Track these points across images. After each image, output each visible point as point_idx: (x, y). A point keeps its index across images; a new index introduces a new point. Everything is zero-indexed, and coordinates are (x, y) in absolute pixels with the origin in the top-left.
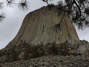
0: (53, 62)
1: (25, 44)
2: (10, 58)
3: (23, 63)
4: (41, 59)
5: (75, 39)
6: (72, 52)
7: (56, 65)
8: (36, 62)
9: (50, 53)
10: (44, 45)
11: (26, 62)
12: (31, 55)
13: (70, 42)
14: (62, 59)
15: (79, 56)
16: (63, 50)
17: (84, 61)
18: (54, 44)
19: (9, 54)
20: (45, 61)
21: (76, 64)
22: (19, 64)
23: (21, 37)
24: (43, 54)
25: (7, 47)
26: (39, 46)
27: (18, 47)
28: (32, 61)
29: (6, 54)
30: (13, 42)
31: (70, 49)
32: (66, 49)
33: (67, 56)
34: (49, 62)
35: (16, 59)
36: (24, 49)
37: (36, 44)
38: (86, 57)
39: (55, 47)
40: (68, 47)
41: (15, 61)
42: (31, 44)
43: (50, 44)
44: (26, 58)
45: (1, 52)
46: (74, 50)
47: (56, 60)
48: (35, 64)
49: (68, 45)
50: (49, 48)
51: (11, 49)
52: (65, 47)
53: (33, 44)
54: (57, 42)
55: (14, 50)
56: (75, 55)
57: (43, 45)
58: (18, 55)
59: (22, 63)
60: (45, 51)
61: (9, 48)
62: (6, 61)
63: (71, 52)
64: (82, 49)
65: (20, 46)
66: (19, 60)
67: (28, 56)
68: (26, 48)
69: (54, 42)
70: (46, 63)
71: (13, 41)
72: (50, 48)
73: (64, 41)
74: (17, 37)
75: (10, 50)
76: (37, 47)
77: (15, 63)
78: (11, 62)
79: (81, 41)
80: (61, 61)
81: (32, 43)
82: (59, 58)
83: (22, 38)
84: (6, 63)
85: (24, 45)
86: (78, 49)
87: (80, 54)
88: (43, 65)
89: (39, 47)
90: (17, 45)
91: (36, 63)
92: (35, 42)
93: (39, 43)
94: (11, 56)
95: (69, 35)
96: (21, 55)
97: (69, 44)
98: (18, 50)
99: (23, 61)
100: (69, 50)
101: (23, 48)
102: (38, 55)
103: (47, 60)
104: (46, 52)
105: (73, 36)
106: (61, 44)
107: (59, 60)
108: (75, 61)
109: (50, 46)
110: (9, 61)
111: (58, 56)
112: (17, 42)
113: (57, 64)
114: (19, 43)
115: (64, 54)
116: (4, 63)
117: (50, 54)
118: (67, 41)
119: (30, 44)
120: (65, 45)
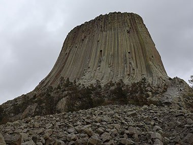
0: (119, 116)
1: (68, 84)
2: (42, 108)
3: (66, 116)
4: (98, 110)
5: (160, 75)
6: (154, 99)
7: (124, 121)
8: (88, 116)
9: (114, 99)
10: (102, 85)
11: (71, 115)
12: (78, 103)
13: (149, 80)
14: (135, 112)
15: (166, 106)
16: (137, 95)
17: (176, 116)
18: (121, 83)
19: (40, 102)
20: (105, 115)
21: (162, 120)
22: (58, 119)
23: (60, 71)
24: (100, 103)
25: (37, 89)
26: (93, 87)
27: (55, 88)
28: (81, 115)
29: (36, 102)
30: (47, 81)
31: (150, 93)
32: (142, 93)
33: (145, 106)
34: (111, 115)
35: (52, 110)
36: (66, 92)
37: (87, 85)
38: (180, 109)
39: (123, 89)
40: (147, 91)
41: (52, 114)
42: (80, 84)
43: (113, 85)
44: (70, 108)
45: (28, 97)
46: (158, 95)
47: (125, 112)
48: (86, 120)
49: (146, 86)
50: (111, 91)
51: (45, 94)
52: (141, 90)
53: (83, 85)
54: (126, 81)
55: (49, 95)
56: (160, 104)
57: (100, 87)
58: (56, 104)
59: (63, 118)
60: (104, 96)
61: (40, 92)
62: (37, 113)
63: (152, 99)
64: (173, 94)
65: (59, 87)
66: (59, 112)
67: (73, 105)
68: (70, 92)
69: (121, 80)
70: (106, 118)
71: (46, 79)
72: (114, 92)
73: (138, 79)
74: (54, 72)
75: (43, 95)
76: (90, 89)
77: (52, 117)
78: (44, 115)
79: (170, 79)
80: (133, 115)
81: (81, 82)
82: (130, 109)
83: (62, 74)
84: (36, 117)
85: (66, 85)
86: (166, 94)
87: (168, 104)
88: (102, 121)
89: (94, 89)
90: (55, 86)
91: (88, 118)
92: (86, 81)
93: (94, 82)
94: (44, 104)
95: (148, 68)
96: (62, 104)
97: (149, 85)
98: (56, 95)
99: (65, 115)
100: (148, 96)
101: (65, 90)
102: (91, 104)
103: (108, 113)
104: (106, 99)
105: (155, 69)
106: (134, 85)
107: (130, 113)
108: (160, 116)
109: (113, 88)
110: (41, 113)
111: (127, 106)
112: (54, 81)
113: (126, 120)
114: (58, 82)
115: (139, 103)
116: (34, 116)
117: (113, 102)
118: (144, 79)
119: (77, 84)
120: (140, 87)
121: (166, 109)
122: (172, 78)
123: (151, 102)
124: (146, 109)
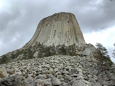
0: (63, 60)
1: (39, 45)
2: (26, 56)
3: (38, 60)
4: (53, 57)
5: (82, 42)
6: (79, 53)
7: (64, 63)
8: (48, 60)
10: (55, 46)
11: (40, 59)
12: (44, 54)
13: (77, 45)
14: (70, 59)
15: (84, 57)
16: (71, 51)
17: (89, 62)
18: (64, 46)
19: (25, 53)
20: (56, 60)
21: (82, 63)
22: (34, 61)
23: (36, 39)
24: (54, 54)
25: (24, 47)
26: (51, 47)
27: (33, 47)
28: (45, 59)
29: (23, 53)
30: (29, 43)
31: (77, 50)
32: (73, 50)
33: (75, 56)
34: (59, 60)
35: (31, 57)
36: (38, 49)
37: (48, 46)
38: (91, 58)
39: (64, 48)
40: (76, 49)
41: (31, 59)
42: (45, 45)
43: (60, 46)
44: (40, 56)
45: (19, 51)
46: (80, 51)
47: (65, 59)
48: (47, 62)
49: (75, 47)
50: (59, 49)
51: (28, 49)
52: (73, 49)
53: (46, 46)
54: (66, 45)
55: (30, 50)
56: (81, 56)
57: (54, 47)
58: (33, 54)
59: (36, 61)
60: (56, 51)
61: (26, 48)
62: (24, 58)
63: (78, 53)
64: (88, 52)
65: (35, 46)
66: (34, 58)
67: (41, 55)
68: (40, 49)
69: (64, 44)
70: (56, 61)
72: (60, 49)
73: (72, 44)
74: (32, 39)
75: (27, 50)
76: (49, 48)
77: (31, 60)
78: (27, 59)
79: (87, 44)
80: (69, 60)
82: (67, 57)
83: (37, 40)
84: (23, 60)
86: (84, 51)
87: (85, 55)
88: (54, 62)
89: (51, 48)
90: (33, 46)
92: (48, 44)
93: (51, 44)
94: (27, 54)
95: (76, 39)
96: (36, 54)
97: (76, 47)
98: (33, 50)
99: (37, 59)
100: (76, 52)
101: (38, 48)
102: (50, 55)
104: (57, 52)
106: (70, 46)
107: (67, 59)
108: (81, 61)
109: (60, 47)
110: (25, 58)
111: (66, 56)
112: (33, 43)
113: (66, 62)
114: (35, 44)
115: (72, 54)
116: (22, 60)
117: (60, 53)
118: (74, 44)
119: (44, 45)
120: (73, 47)
121: (84, 58)
122: (88, 44)
123: (77, 54)
124: (75, 57)
